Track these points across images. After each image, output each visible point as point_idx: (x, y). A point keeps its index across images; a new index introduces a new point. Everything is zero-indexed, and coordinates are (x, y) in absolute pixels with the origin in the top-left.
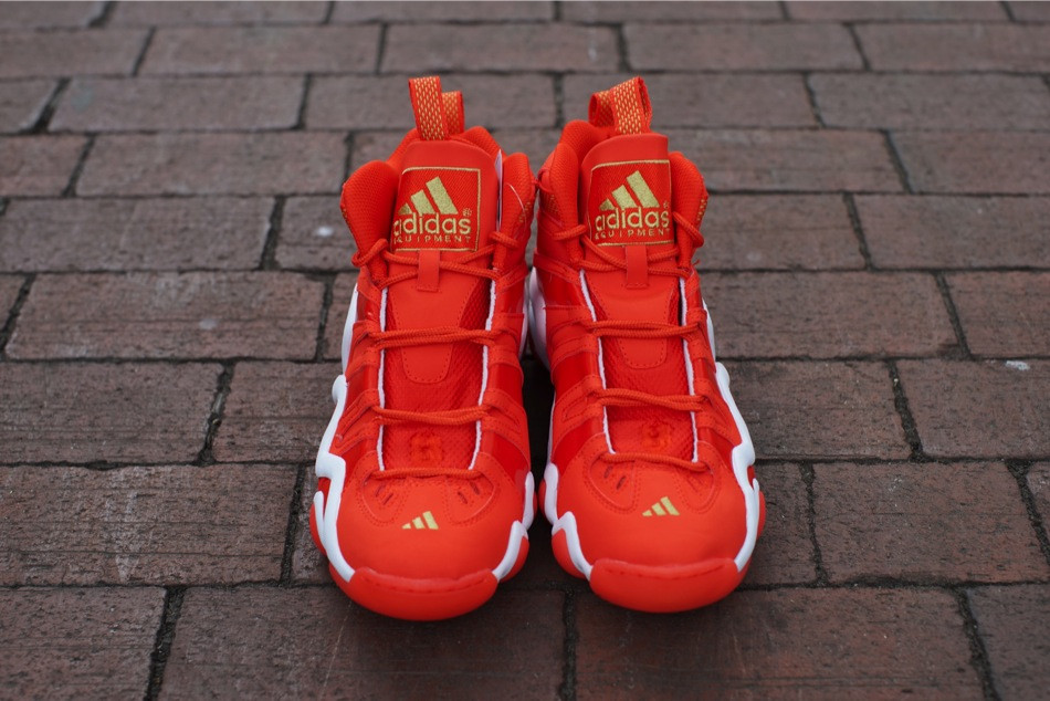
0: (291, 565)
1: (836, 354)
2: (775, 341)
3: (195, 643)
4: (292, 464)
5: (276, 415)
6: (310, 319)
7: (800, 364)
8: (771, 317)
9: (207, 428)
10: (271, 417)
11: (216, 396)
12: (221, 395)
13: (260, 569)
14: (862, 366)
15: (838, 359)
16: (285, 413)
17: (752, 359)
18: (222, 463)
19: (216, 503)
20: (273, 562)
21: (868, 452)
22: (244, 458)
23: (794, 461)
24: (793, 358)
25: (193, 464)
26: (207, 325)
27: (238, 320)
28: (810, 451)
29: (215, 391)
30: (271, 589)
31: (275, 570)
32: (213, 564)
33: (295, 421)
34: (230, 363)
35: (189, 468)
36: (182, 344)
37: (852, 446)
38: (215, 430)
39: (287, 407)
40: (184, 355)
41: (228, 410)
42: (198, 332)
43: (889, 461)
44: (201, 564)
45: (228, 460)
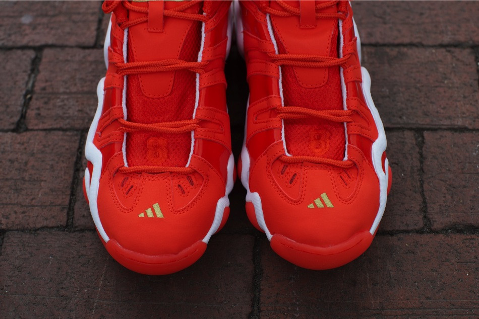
0: (73, 213)
1: (439, 42)
2: (399, 31)
3: (10, 277)
4: (77, 130)
5: (68, 91)
6: (93, 14)
7: (415, 49)
8: (397, 11)
9: (23, 102)
10: (65, 93)
11: (29, 76)
12: (33, 75)
13: (53, 217)
14: (457, 51)
15: (442, 46)
16: (74, 89)
17: (384, 45)
18: (32, 130)
19: (26, 164)
20: (62, 211)
21: (459, 122)
22: (46, 126)
23: (411, 129)
24: (411, 45)
25: (13, 131)
26: (26, 20)
27: (46, 15)
28: (422, 121)
29: (29, 72)
30: (61, 233)
31: (62, 219)
32: (23, 213)
33: (80, 96)
34: (39, 49)
35: (9, 134)
36: (10, 35)
37: (449, 118)
38: (28, 103)
39: (75, 85)
40: (10, 44)
41: (37, 89)
42: (20, 25)
43: (474, 130)
44: (16, 212)
45: (36, 128)
